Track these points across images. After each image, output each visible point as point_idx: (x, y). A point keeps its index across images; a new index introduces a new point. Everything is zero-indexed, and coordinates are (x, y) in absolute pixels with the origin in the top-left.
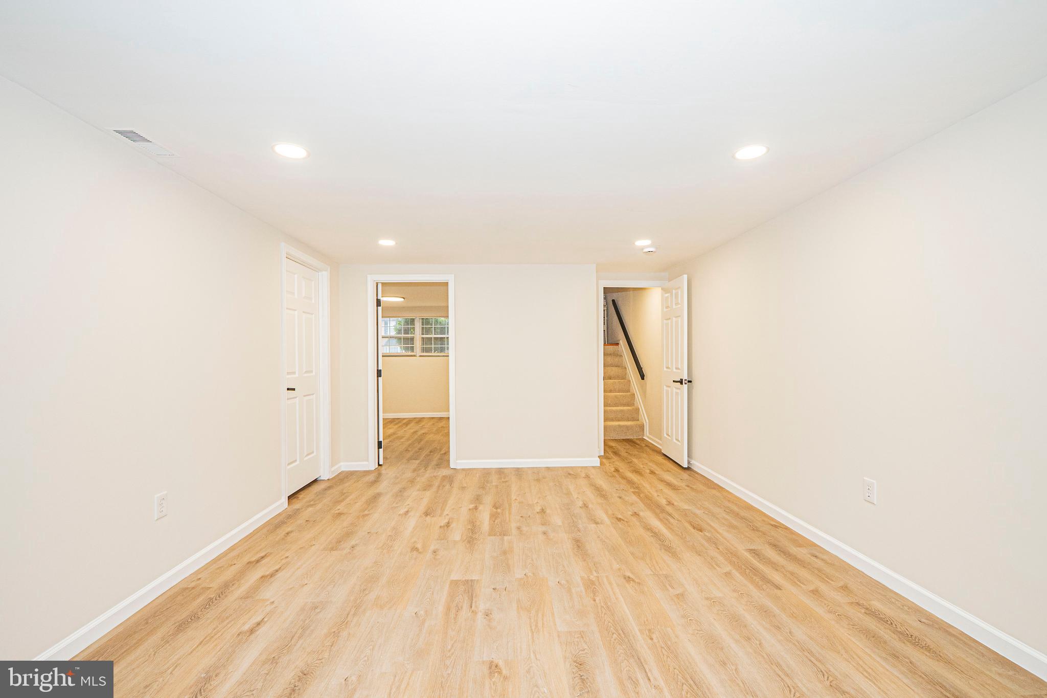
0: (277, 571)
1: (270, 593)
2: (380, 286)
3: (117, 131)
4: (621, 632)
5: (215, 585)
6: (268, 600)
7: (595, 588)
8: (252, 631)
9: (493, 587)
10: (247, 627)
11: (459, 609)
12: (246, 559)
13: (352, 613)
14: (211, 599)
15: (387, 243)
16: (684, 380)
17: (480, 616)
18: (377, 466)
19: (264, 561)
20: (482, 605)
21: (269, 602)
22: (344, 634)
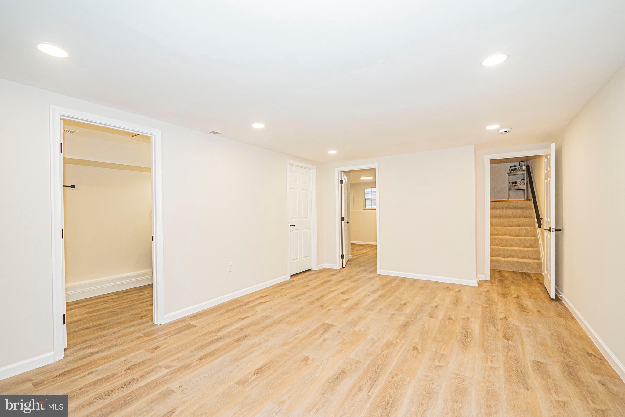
0: (267, 301)
1: (258, 309)
2: (343, 173)
3: (211, 132)
4: (379, 369)
5: (245, 301)
6: (256, 310)
7: (390, 347)
8: (244, 319)
9: (339, 330)
10: (243, 317)
11: (316, 334)
12: (261, 295)
13: (277, 323)
14: (241, 305)
15: (332, 152)
16: (551, 229)
17: (322, 339)
18: (341, 267)
19: (266, 297)
20: (326, 336)
21: (255, 311)
22: (268, 329)
